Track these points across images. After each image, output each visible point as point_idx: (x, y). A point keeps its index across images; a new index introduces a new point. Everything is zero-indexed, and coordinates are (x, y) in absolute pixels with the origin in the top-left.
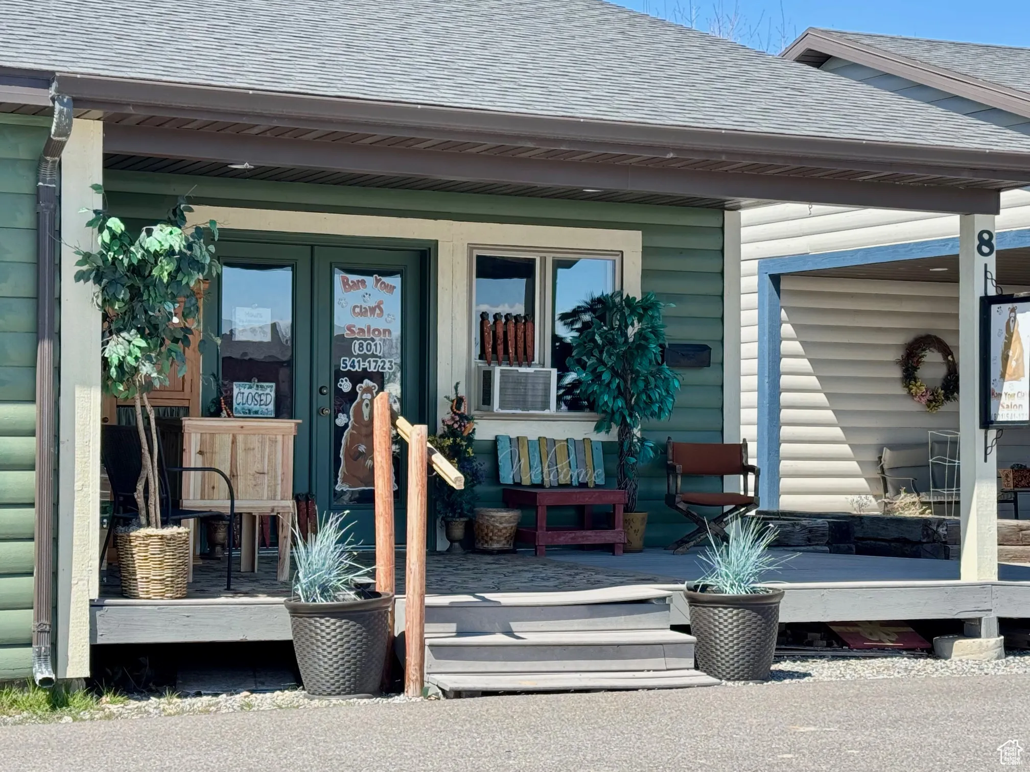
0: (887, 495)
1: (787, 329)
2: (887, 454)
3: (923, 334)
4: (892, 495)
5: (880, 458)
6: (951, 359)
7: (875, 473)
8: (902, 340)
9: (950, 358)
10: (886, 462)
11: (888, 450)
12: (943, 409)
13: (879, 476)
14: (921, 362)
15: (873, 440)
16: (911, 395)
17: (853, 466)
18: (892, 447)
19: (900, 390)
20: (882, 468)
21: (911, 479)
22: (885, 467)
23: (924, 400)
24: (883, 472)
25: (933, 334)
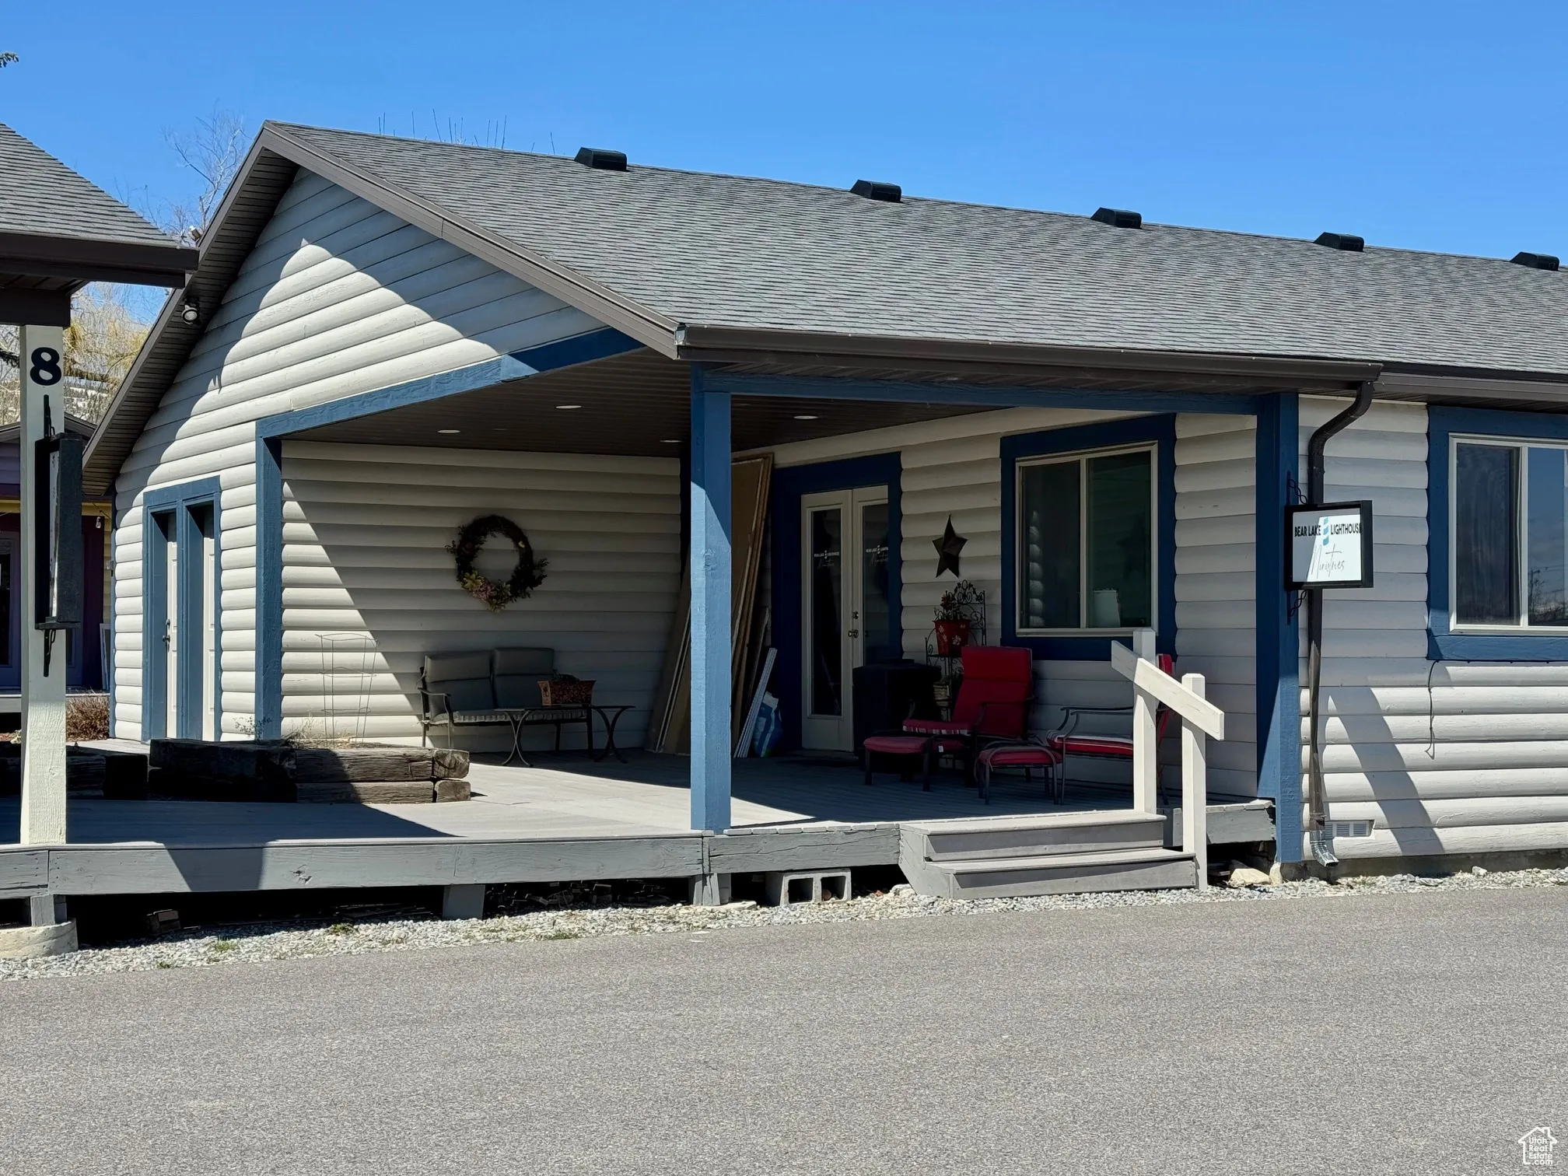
0: (427, 715)
1: (292, 507)
2: (428, 664)
3: (487, 514)
4: (433, 714)
5: (422, 669)
6: (523, 546)
7: (415, 688)
8: (454, 522)
9: (521, 544)
10: (428, 674)
11: (429, 659)
12: (510, 606)
13: (419, 692)
14: (478, 549)
15: (416, 646)
16: (469, 591)
17: (389, 679)
18: (433, 657)
19: (453, 584)
20: (424, 680)
21: (444, 695)
22: (428, 680)
23: (484, 596)
24: (425, 687)
25: (500, 514)
